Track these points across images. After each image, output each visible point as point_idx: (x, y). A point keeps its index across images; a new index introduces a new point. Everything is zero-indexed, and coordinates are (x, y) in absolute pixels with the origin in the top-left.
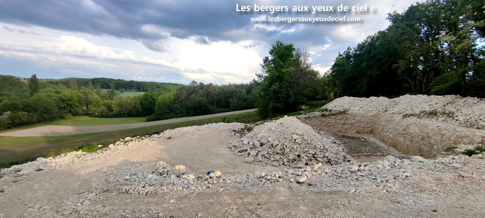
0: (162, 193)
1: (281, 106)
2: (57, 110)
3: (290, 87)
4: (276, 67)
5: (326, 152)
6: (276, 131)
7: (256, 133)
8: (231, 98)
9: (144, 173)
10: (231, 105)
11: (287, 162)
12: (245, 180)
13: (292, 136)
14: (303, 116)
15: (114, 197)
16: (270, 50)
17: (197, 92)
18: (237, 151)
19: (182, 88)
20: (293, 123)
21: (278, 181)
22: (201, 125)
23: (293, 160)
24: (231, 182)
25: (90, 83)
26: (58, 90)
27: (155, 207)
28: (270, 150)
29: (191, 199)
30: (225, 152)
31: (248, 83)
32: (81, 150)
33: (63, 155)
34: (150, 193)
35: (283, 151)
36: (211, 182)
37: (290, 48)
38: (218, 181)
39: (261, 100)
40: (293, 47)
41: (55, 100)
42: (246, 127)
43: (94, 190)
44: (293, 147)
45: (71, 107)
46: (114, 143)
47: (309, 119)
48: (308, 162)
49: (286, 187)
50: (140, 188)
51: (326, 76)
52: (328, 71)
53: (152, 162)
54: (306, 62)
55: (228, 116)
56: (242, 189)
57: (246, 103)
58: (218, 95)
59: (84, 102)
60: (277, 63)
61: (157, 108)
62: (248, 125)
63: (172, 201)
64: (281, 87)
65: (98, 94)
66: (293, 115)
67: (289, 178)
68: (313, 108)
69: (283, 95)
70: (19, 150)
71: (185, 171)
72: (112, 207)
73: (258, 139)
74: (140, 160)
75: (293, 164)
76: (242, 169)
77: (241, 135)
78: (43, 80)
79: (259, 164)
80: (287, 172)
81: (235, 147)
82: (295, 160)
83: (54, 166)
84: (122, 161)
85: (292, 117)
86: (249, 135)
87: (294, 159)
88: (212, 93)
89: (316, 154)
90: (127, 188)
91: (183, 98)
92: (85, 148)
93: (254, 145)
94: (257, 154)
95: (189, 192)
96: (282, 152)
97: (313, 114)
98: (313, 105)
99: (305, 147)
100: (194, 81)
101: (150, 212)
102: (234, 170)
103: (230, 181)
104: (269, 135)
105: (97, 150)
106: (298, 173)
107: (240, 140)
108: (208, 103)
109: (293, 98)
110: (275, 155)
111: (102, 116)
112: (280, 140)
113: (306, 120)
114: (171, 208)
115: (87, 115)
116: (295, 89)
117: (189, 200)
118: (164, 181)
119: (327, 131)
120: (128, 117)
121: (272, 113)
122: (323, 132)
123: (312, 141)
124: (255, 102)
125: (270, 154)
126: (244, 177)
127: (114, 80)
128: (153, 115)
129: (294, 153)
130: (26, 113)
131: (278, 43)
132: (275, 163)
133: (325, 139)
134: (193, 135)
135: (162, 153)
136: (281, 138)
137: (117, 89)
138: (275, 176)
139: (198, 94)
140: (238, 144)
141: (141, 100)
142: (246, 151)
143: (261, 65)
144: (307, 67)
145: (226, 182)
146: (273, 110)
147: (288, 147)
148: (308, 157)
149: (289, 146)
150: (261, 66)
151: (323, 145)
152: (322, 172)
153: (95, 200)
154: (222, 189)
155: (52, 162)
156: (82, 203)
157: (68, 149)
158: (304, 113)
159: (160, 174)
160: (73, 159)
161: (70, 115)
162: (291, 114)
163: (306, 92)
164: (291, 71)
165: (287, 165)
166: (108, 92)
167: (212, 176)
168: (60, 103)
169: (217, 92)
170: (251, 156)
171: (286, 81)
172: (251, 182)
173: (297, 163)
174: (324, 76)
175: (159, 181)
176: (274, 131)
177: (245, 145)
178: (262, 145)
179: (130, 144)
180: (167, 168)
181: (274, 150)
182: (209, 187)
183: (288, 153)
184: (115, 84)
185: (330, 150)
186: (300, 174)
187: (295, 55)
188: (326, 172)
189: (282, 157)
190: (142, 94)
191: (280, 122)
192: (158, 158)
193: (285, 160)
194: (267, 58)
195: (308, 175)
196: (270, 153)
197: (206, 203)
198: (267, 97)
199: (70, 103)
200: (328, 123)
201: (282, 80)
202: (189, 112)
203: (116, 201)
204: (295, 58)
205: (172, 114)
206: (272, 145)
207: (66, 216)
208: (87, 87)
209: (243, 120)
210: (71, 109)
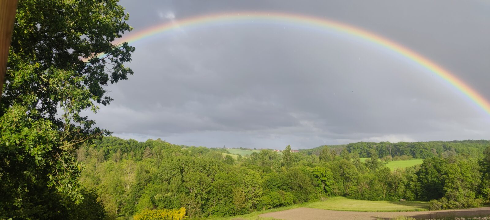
115: (344, 195)
137: (380, 157)
161: (324, 196)
184: (377, 149)
190: (418, 162)
199: (324, 178)
210: (326, 187)
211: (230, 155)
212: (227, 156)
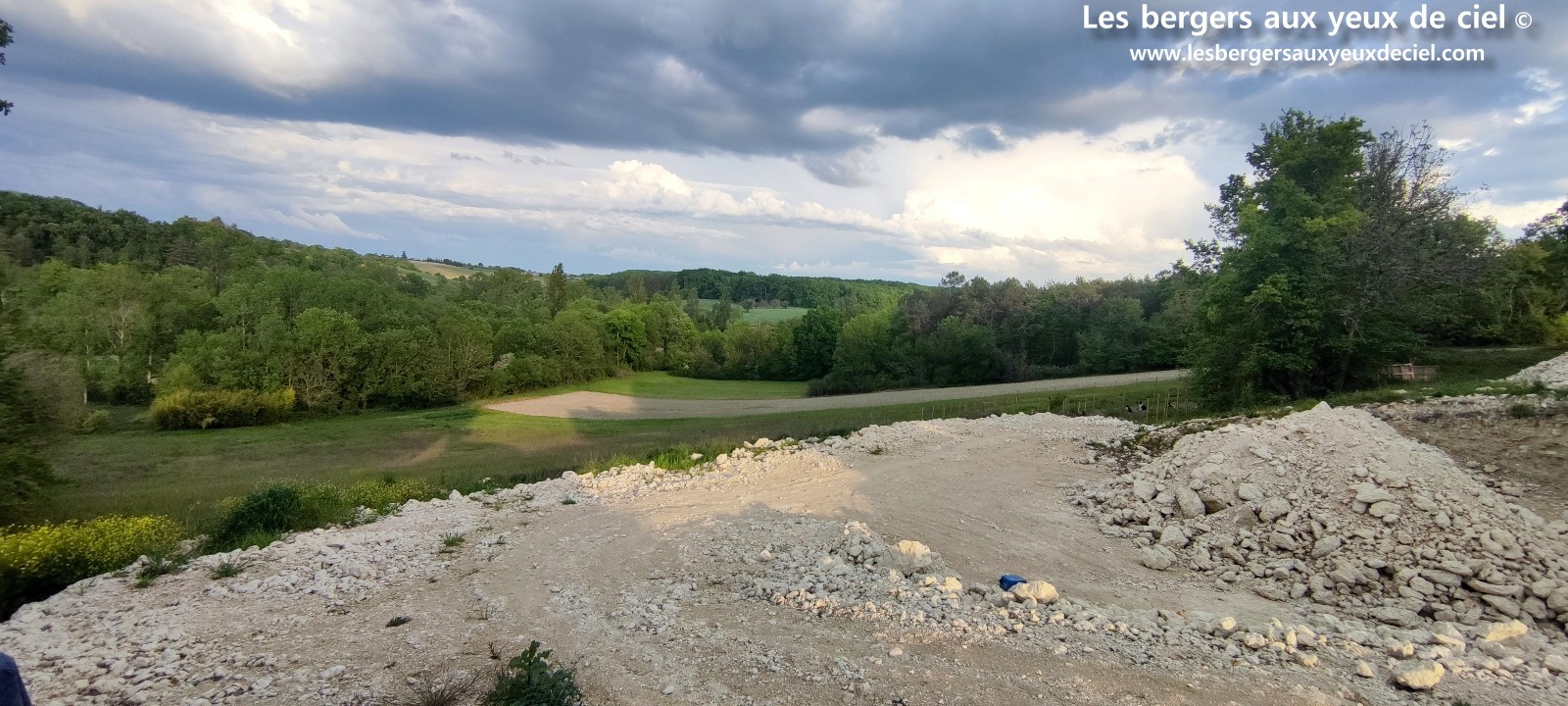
0: (863, 618)
1: (1298, 362)
2: (599, 353)
3: (1343, 290)
4: (1277, 215)
5: (1537, 575)
6: (1275, 462)
7: (1188, 462)
8: (1084, 328)
9: (809, 548)
10: (1082, 353)
11: (1327, 588)
12: (1151, 631)
13: (1352, 487)
14: (1409, 408)
15: (736, 605)
16: (1252, 151)
17: (965, 309)
18: (1108, 518)
19: (915, 295)
20: (1357, 437)
21: (1297, 661)
22: (975, 417)
23: (1356, 584)
24: (1095, 630)
25: (675, 285)
26: (603, 303)
27: (847, 659)
28: (1249, 534)
29: (956, 660)
30: (1063, 517)
31: (1151, 277)
32: (652, 462)
33: (614, 470)
34: (831, 612)
35: (1306, 543)
36: (1023, 616)
37: (1347, 135)
38: (1045, 618)
39: (1208, 340)
40: (1361, 129)
41: (598, 328)
42: (1141, 437)
43: (686, 576)
44: (1358, 532)
45: (630, 346)
46: (730, 453)
47: (1439, 423)
48: (1435, 605)
49: (1340, 693)
50: (803, 590)
51: (1533, 239)
52: (1549, 218)
53: (829, 520)
54: (1424, 187)
55: (1071, 391)
56: (1142, 663)
57: (1139, 348)
58: (1037, 320)
59: (659, 335)
60: (1281, 196)
61: (839, 358)
62: (1151, 428)
63: (897, 652)
64: (1297, 290)
65: (691, 316)
66: (1357, 404)
67: (1352, 657)
68: (1457, 375)
69: (1306, 322)
70: (527, 447)
71: (929, 561)
72: (732, 633)
73: (1197, 484)
74: (796, 508)
75: (1356, 601)
76: (1129, 587)
77: (1123, 465)
78: (576, 276)
79: (1198, 581)
80: (1337, 630)
81: (1101, 502)
82: (1367, 587)
83: (597, 496)
84: (750, 504)
85: (1351, 408)
86: (1159, 464)
87: (1358, 583)
88: (1016, 311)
89: (1482, 575)
90: (769, 585)
91: (918, 327)
92: (662, 457)
93: (1176, 504)
94: (1189, 538)
95: (947, 635)
96: (1304, 548)
97: (1461, 403)
98: (1459, 363)
99: (1419, 539)
100: (954, 274)
101: (836, 671)
102: (1096, 587)
103: (1089, 625)
104: (1242, 473)
105: (689, 465)
106: (1396, 646)
107: (1118, 479)
108: (999, 346)
109: (1356, 335)
110: (1271, 553)
111: (699, 373)
112: (1292, 496)
113: (1419, 428)
114: (896, 673)
115: (664, 368)
116: (1365, 296)
117: (951, 660)
118: (868, 584)
119: (1545, 482)
120: (761, 380)
121: (1256, 389)
122: (1518, 484)
123: (1458, 519)
124: (1181, 344)
125: (1249, 548)
126: (1146, 619)
127: (730, 274)
128: (828, 376)
129: (1363, 558)
130: (540, 358)
131: (1289, 119)
132: (1270, 586)
133: (1530, 517)
134: (950, 448)
135: (857, 496)
136: (1300, 491)
137: (736, 301)
138: (1284, 640)
139: (968, 315)
140: (1110, 494)
141: (796, 331)
142: (1145, 522)
143: (1208, 208)
144: (1432, 205)
145: (1075, 626)
146: (1260, 379)
147: (1331, 529)
148: (1435, 583)
149: (1338, 525)
150: (1209, 214)
151: (1522, 542)
152: (1526, 663)
153: (691, 605)
154: (1063, 649)
155: (592, 487)
156: (660, 607)
157: (625, 458)
158: (1412, 396)
159: (851, 558)
160: (637, 483)
161: (624, 370)
162: (1344, 397)
163: (1425, 310)
164: (1350, 224)
165: (1327, 601)
166: (715, 307)
167: (1022, 595)
168: (607, 335)
169: (1034, 308)
170: (1164, 545)
171: (1323, 265)
172: (1177, 642)
173: (1376, 601)
174: (1524, 241)
175: (852, 581)
176: (1267, 460)
177: (1140, 503)
178: (1210, 508)
179: (771, 458)
180: (874, 544)
181: (1264, 535)
182: (1015, 631)
183: (1333, 554)
184: (731, 285)
185: (1562, 569)
186: (1408, 650)
187: (1366, 159)
188: (1556, 667)
189: (1301, 565)
190: (798, 313)
191: (1295, 428)
192: (843, 509)
193: (1317, 582)
194: (1237, 182)
195: (1450, 664)
196: (1246, 543)
197: (1009, 684)
198: (1232, 329)
199: (628, 335)
200: (1549, 447)
201: (1304, 263)
202: (936, 371)
203: (743, 618)
204: (1368, 172)
205: (883, 378)
206: (1257, 513)
207: (628, 632)
208: (665, 294)
209: (1130, 410)
210: (629, 352)
211: (417, 273)
212: (409, 276)
